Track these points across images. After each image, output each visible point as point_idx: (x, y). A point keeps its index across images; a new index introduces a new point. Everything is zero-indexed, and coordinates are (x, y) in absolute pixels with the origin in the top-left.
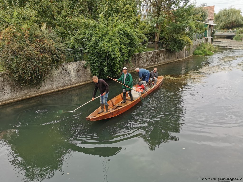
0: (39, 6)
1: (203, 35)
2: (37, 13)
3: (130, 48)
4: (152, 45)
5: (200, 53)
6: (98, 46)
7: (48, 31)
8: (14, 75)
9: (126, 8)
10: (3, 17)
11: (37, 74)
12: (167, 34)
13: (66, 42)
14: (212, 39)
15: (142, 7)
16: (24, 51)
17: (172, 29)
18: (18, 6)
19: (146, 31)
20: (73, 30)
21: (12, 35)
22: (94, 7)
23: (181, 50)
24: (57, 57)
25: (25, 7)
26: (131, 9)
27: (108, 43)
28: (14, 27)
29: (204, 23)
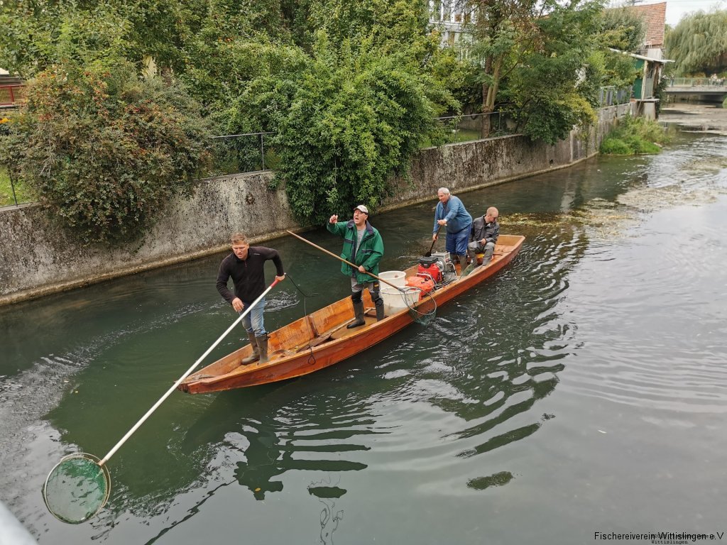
0: (136, 6)
1: (628, 94)
2: (130, 27)
3: (406, 133)
4: (473, 124)
5: (620, 148)
6: (312, 125)
7: (164, 81)
8: (61, 212)
9: (395, 10)
10: (31, 40)
11: (129, 209)
12: (518, 88)
13: (215, 114)
14: (657, 105)
15: (443, 8)
16: (93, 141)
17: (536, 75)
18: (75, 6)
19: (456, 79)
20: (236, 77)
21: (57, 93)
22: (298, 7)
23: (562, 137)
24: (190, 158)
25: (96, 10)
26: (411, 14)
27: (342, 116)
28: (62, 69)
29: (633, 55)
